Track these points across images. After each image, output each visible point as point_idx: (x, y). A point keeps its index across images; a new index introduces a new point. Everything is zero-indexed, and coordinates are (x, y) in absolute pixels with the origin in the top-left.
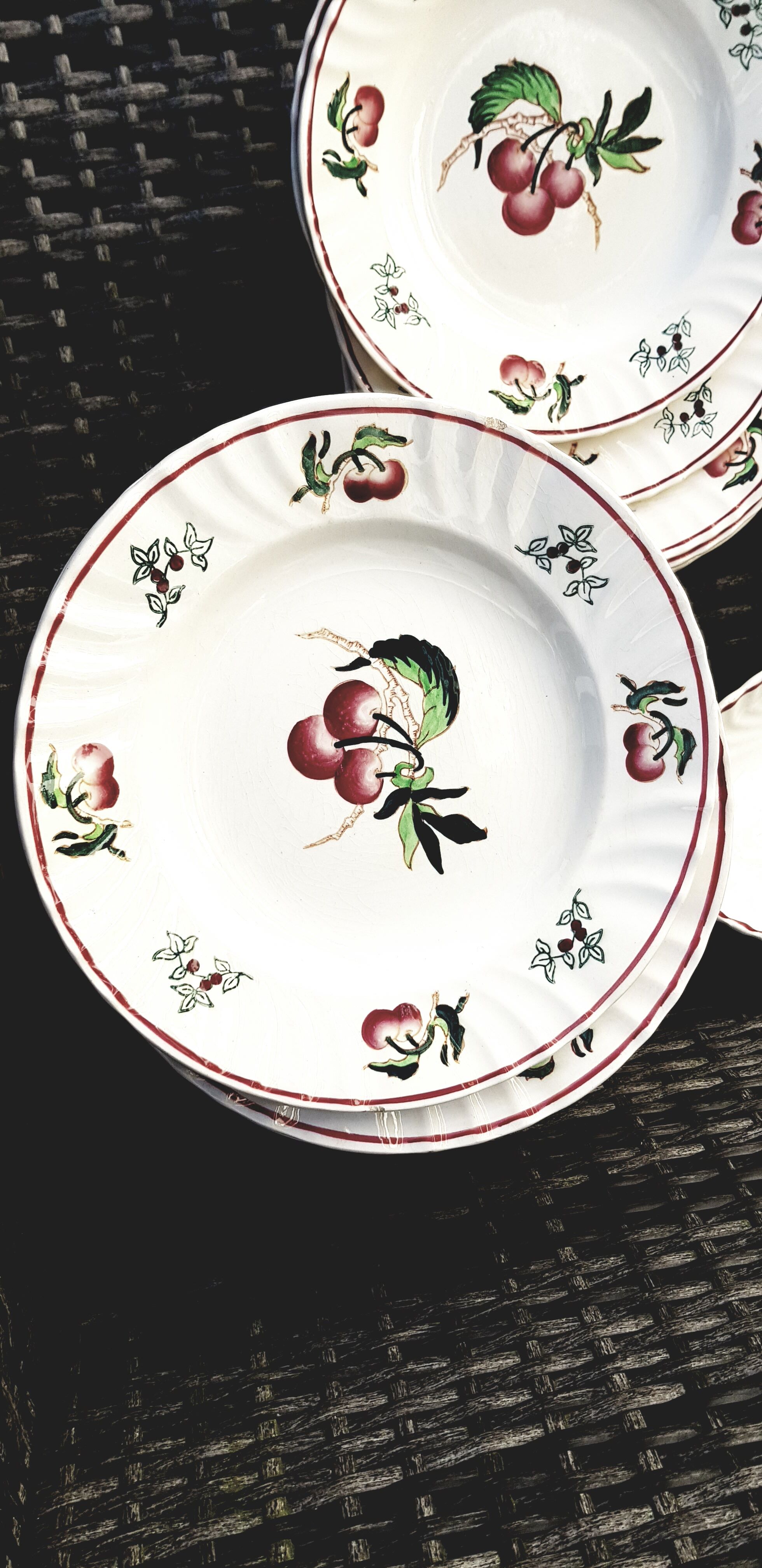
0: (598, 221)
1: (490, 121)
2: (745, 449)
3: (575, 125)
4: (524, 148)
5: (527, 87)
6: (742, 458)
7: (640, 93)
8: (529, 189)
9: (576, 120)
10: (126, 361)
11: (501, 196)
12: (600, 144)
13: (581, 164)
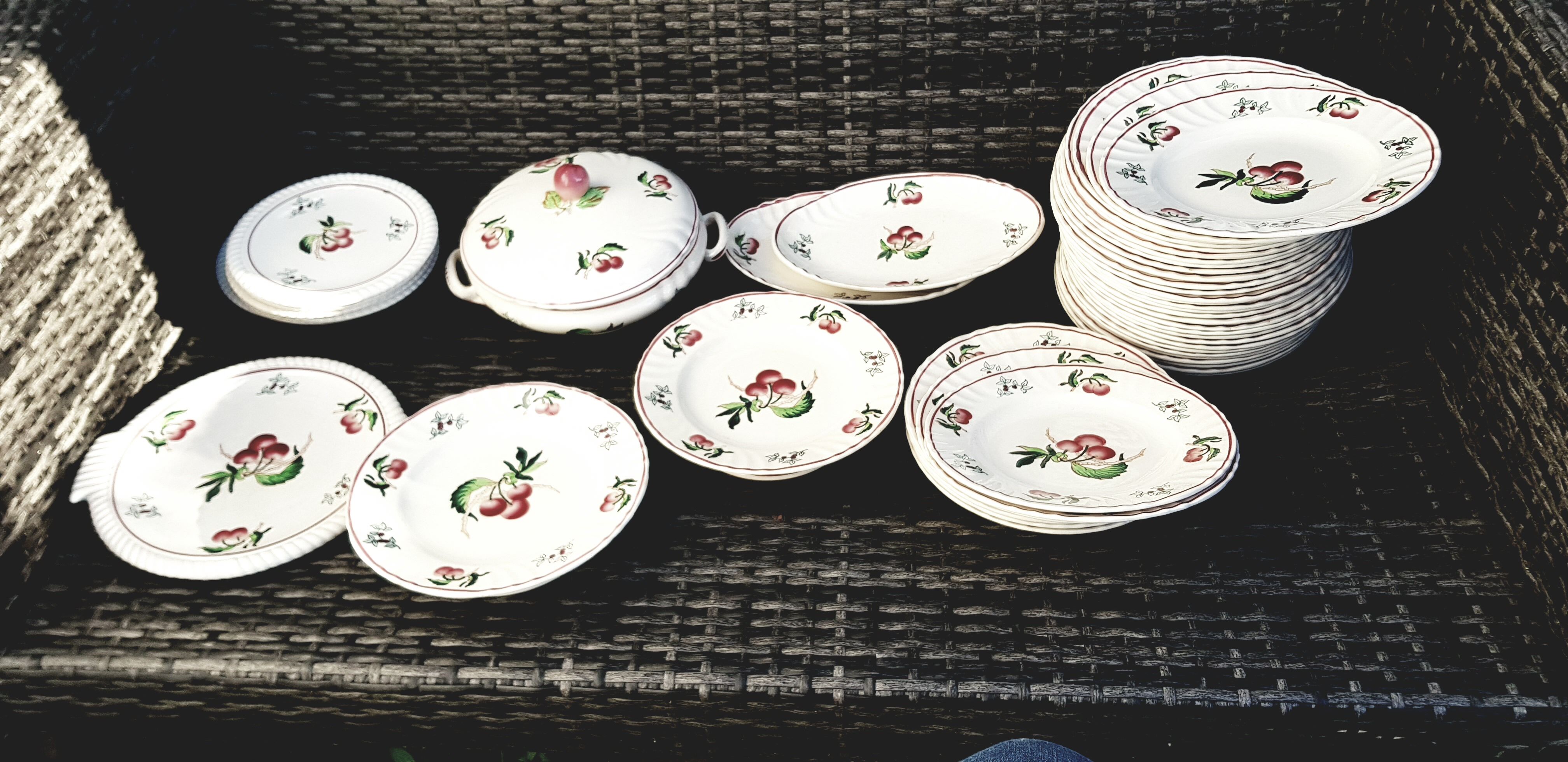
0: (1048, 434)
1: (1115, 465)
2: (964, 357)
4: (1094, 457)
5: (1093, 472)
6: (966, 354)
7: (1023, 466)
8: (1090, 446)
9: (1062, 462)
11: (1106, 445)
12: (1047, 455)
13: (1058, 451)
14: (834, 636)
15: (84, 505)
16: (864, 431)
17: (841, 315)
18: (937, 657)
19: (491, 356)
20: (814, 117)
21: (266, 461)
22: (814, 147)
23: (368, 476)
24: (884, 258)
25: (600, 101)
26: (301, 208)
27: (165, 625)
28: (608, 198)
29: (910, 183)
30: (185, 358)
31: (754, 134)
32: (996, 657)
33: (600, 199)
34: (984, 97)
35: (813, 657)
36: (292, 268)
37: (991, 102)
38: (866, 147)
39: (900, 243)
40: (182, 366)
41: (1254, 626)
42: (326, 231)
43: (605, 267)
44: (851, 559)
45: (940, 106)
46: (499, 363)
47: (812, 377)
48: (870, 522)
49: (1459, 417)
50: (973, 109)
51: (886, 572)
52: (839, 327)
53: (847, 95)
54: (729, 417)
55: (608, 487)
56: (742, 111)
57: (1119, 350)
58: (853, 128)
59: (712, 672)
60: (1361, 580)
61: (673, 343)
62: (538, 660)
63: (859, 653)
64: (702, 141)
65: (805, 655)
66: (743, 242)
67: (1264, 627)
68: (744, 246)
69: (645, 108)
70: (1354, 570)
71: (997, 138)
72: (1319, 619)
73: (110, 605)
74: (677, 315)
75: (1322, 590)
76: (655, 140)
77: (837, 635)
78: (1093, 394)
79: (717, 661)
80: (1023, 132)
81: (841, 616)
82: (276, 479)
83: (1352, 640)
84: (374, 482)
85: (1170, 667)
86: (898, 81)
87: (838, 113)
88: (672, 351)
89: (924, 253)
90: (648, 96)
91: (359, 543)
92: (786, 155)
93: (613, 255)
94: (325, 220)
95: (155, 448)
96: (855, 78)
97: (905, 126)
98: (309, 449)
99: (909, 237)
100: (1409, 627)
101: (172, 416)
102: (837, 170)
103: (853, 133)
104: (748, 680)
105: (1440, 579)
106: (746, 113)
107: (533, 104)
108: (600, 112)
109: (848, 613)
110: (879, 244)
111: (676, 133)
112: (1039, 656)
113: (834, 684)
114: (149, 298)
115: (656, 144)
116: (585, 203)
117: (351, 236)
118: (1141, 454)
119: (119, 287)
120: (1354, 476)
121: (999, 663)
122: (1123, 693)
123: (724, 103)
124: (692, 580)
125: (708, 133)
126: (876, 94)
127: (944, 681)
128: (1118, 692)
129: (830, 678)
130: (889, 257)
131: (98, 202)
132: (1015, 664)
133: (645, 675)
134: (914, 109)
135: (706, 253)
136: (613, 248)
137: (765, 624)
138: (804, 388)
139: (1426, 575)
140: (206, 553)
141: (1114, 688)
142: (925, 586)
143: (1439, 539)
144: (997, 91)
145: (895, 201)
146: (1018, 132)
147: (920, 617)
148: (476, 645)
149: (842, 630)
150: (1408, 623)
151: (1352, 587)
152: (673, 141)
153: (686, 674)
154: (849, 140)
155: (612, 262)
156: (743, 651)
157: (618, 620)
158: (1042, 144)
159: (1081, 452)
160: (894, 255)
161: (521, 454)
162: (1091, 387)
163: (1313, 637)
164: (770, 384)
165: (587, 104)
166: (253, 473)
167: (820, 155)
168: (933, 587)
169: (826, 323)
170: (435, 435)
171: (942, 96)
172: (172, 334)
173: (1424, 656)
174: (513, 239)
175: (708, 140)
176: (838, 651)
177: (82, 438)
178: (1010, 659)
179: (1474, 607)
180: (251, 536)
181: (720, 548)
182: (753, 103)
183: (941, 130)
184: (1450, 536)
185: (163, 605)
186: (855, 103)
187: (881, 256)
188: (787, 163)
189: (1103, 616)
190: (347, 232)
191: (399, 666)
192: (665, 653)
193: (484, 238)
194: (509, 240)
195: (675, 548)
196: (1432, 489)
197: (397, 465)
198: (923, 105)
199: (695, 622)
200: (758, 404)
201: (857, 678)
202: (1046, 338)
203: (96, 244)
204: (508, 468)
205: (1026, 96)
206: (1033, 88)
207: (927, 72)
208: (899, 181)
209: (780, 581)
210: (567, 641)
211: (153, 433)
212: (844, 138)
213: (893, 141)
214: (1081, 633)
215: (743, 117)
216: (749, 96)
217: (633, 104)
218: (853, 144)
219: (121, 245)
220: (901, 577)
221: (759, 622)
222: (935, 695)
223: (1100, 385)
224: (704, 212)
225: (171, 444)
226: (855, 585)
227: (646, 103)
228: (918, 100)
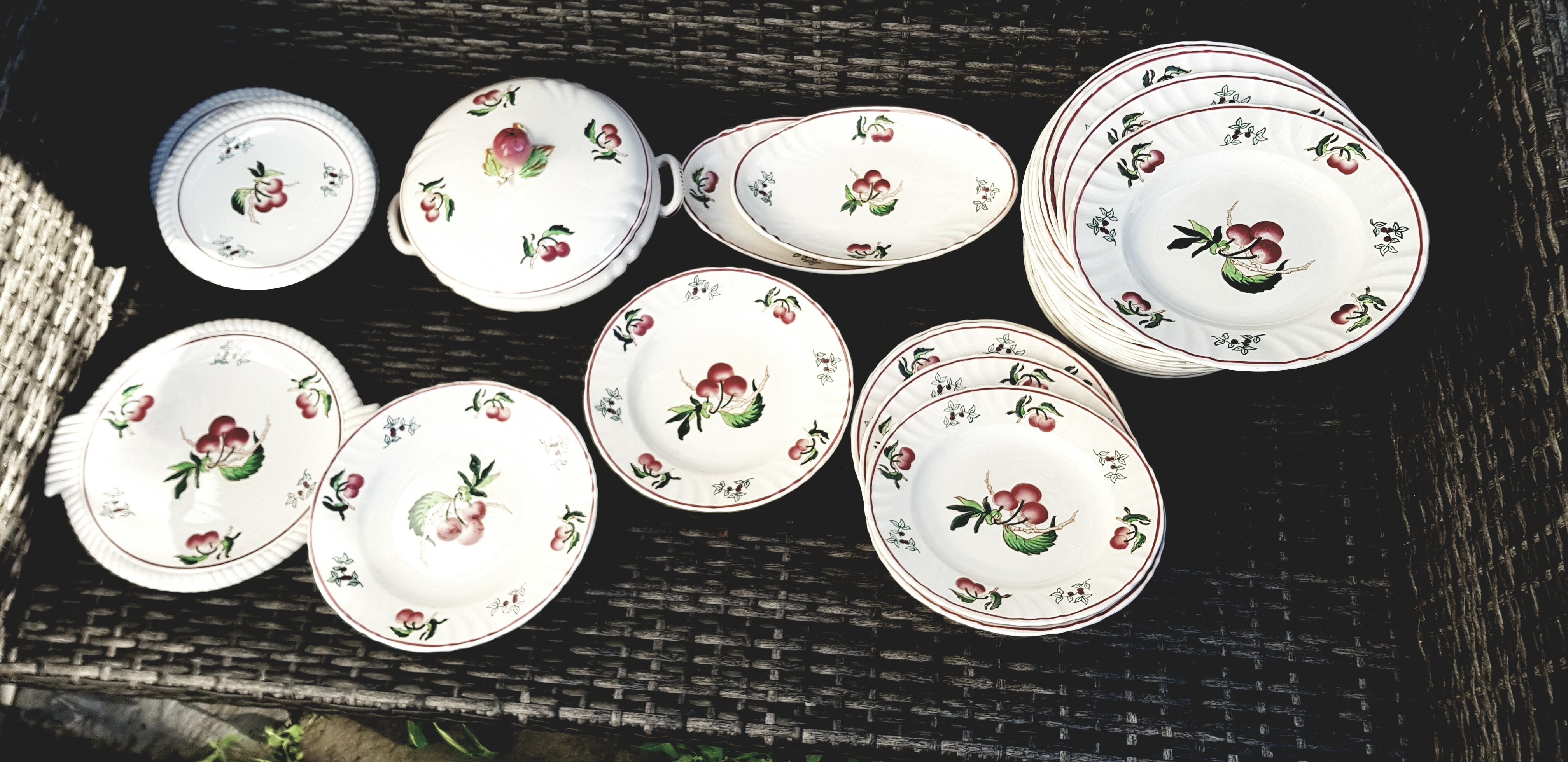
0: (987, 481)
1: (1045, 533)
2: (917, 365)
3: (995, 522)
4: (1026, 519)
5: (1023, 543)
6: (920, 361)
7: (957, 529)
8: (1025, 502)
9: (995, 525)
10: (1248, 508)
11: (1041, 502)
12: (982, 513)
13: (994, 507)
14: (768, 678)
15: (58, 499)
16: (809, 459)
17: (796, 303)
18: (860, 708)
19: (442, 314)
20: (780, 43)
21: (228, 450)
22: (779, 71)
23: (326, 497)
24: (848, 211)
25: (542, 14)
26: (228, 151)
27: (155, 636)
28: (553, 161)
29: (882, 117)
30: (134, 308)
31: (713, 54)
32: (914, 710)
33: (544, 165)
34: (967, 34)
35: (748, 702)
36: (227, 235)
37: (975, 39)
38: (836, 74)
39: (866, 191)
40: (131, 317)
41: (1154, 688)
42: (257, 184)
43: (551, 255)
44: (791, 587)
45: (918, 40)
46: (451, 323)
47: (764, 376)
48: (811, 544)
49: (1398, 458)
50: (955, 44)
51: (822, 604)
52: (794, 316)
53: (816, 24)
54: (678, 424)
55: (559, 517)
56: (701, 33)
57: (1072, 363)
58: (822, 56)
59: (656, 713)
60: (1262, 641)
61: (624, 333)
62: (498, 693)
63: (790, 700)
64: (656, 58)
65: (741, 700)
66: (701, 178)
67: (1162, 690)
68: (703, 183)
69: (592, 24)
70: (1259, 630)
71: (979, 73)
72: (1214, 683)
73: (101, 610)
74: (627, 298)
75: (1224, 651)
76: (606, 54)
77: (772, 678)
78: (1037, 429)
79: (661, 701)
80: (1008, 68)
81: (776, 656)
82: (239, 473)
83: (1241, 710)
84: (333, 504)
85: (1069, 729)
86: (873, 14)
87: (806, 40)
88: (623, 343)
89: (890, 208)
90: (595, 13)
91: (323, 582)
92: (749, 76)
93: (559, 241)
94: (255, 167)
95: (117, 431)
96: (825, 7)
97: (879, 57)
98: (268, 436)
99: (876, 186)
100: (1296, 699)
101: (130, 392)
102: (804, 92)
103: (822, 61)
104: (688, 723)
105: (1337, 646)
106: (705, 34)
107: (467, 13)
108: (542, 24)
109: (784, 653)
110: (844, 191)
111: (629, 49)
112: (953, 710)
113: (766, 731)
114: (86, 255)
115: (608, 58)
116: (529, 171)
117: (285, 190)
118: (1073, 520)
119: (52, 264)
120: (1281, 518)
121: (916, 715)
122: (1024, 754)
123: (680, 24)
124: (640, 606)
125: (663, 51)
126: (849, 25)
127: (864, 735)
128: (1019, 753)
129: (762, 726)
130: (852, 210)
131: (13, 194)
132: (930, 718)
133: (596, 713)
134: (889, 40)
135: (660, 211)
136: (559, 231)
137: (706, 661)
138: (755, 389)
139: (1324, 642)
140: (182, 564)
141: (1016, 750)
142: (857, 623)
143: (1346, 599)
144: (983, 28)
145: (864, 136)
146: (1002, 68)
147: (848, 661)
148: (440, 672)
149: (776, 673)
150: (1295, 695)
151: (1253, 649)
152: (625, 56)
153: (632, 714)
154: (818, 67)
155: (558, 249)
156: (685, 692)
157: (571, 649)
158: (1028, 80)
159: (1015, 511)
160: (858, 207)
161: (475, 463)
162: (1037, 419)
163: (1205, 703)
164: (721, 382)
165: (528, 17)
166: (216, 464)
167: (786, 78)
168: (864, 625)
169: (780, 310)
170: (388, 443)
171: (920, 30)
172: (116, 278)
173: (1302, 732)
174: (454, 212)
175: (663, 58)
176: (771, 697)
177: (45, 426)
178: (926, 713)
179: (1360, 680)
180: (222, 542)
181: (667, 569)
182: (711, 26)
183: (919, 62)
184: (1357, 597)
185: (150, 613)
186: (824, 32)
187: (845, 207)
188: (751, 83)
189: (1018, 667)
190: (280, 184)
191: (372, 692)
192: (613, 691)
193: (424, 206)
194: (450, 214)
195: (626, 567)
196: (1352, 541)
197: (353, 481)
198: (900, 37)
199: (642, 656)
200: (709, 407)
201: (786, 727)
202: (1002, 342)
203: (20, 238)
204: (462, 480)
205: (1014, 35)
206: (1022, 28)
207: (906, 6)
208: (871, 114)
209: (721, 612)
210: (524, 672)
211: (113, 413)
212: (812, 64)
213: (866, 69)
214: (994, 685)
215: (701, 38)
216: (707, 18)
217: (581, 19)
218: (822, 69)
219: (46, 221)
220: (835, 612)
221: (701, 659)
222: (855, 745)
223: (1047, 418)
224: (657, 153)
225: (133, 425)
226: (792, 619)
227: (593, 20)
228: (895, 33)
